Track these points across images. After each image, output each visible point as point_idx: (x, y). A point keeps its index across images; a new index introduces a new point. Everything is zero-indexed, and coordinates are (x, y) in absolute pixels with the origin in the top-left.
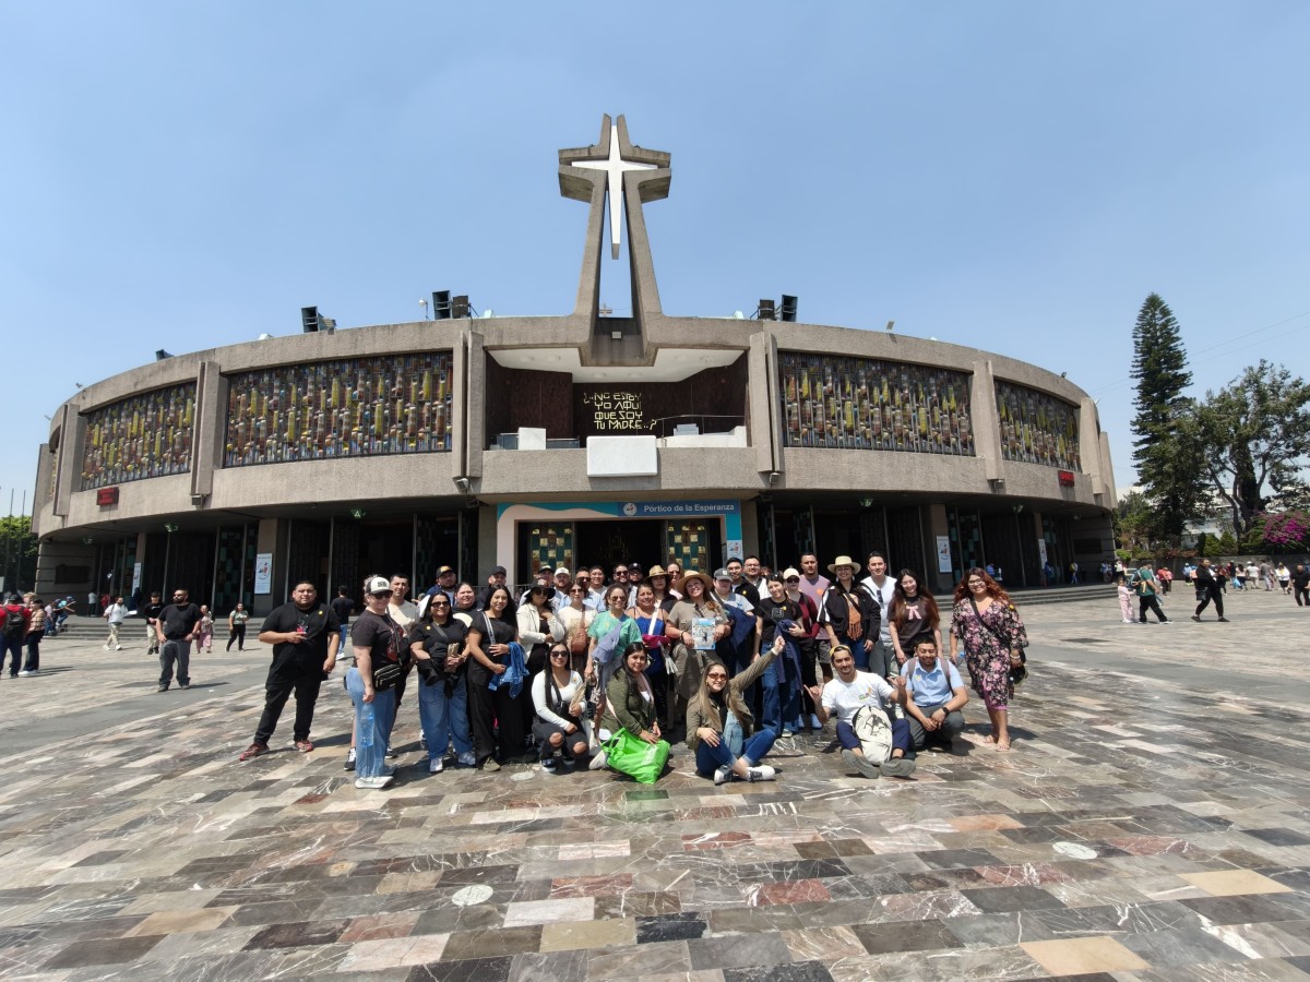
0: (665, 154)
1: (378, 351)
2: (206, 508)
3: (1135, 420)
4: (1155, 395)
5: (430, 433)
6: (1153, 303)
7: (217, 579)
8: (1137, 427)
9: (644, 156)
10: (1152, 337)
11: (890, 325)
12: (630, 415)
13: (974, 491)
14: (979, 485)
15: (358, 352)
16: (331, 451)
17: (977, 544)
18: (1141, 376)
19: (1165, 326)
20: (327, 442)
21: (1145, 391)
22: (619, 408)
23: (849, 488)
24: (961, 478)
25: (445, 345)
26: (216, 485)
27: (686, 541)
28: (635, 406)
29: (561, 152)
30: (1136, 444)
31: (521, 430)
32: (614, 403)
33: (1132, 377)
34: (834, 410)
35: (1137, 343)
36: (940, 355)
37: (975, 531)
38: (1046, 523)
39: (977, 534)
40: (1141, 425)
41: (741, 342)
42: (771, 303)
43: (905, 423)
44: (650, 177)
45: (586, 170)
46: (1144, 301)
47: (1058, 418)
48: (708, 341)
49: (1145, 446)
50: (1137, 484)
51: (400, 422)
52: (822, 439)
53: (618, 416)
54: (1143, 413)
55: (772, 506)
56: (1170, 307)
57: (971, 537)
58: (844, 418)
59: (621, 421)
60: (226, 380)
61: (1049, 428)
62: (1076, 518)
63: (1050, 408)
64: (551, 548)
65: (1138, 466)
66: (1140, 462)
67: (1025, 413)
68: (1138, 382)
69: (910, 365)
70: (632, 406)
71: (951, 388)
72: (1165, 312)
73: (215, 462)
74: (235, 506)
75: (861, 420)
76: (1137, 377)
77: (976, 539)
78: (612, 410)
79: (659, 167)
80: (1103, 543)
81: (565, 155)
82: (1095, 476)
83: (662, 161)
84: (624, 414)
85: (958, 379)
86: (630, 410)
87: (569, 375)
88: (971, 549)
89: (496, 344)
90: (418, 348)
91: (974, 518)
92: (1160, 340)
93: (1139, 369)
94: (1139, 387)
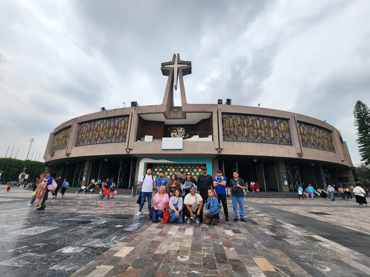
0: (190, 62)
1: (112, 116)
2: (69, 157)
3: (358, 139)
4: (364, 131)
5: (123, 137)
6: (359, 103)
7: (75, 177)
8: (359, 141)
9: (184, 63)
10: (360, 113)
11: (259, 105)
12: (181, 133)
13: (292, 157)
14: (294, 155)
15: (107, 116)
16: (98, 142)
17: (298, 176)
18: (358, 125)
19: (364, 109)
20: (98, 140)
21: (360, 130)
22: (178, 131)
23: (246, 155)
24: (287, 153)
25: (128, 114)
26: (72, 151)
27: (198, 171)
28: (183, 131)
29: (162, 64)
30: (359, 147)
31: (146, 136)
32: (177, 130)
33: (355, 126)
34: (241, 130)
35: (355, 115)
36: (277, 114)
37: (297, 172)
38: (325, 170)
39: (298, 173)
40: (361, 141)
41: (210, 111)
42: (221, 100)
43: (266, 135)
44: (185, 68)
45: (168, 67)
46: (356, 103)
47: (324, 135)
48: (200, 111)
49: (363, 147)
50: (361, 160)
51: (115, 134)
52: (236, 139)
53: (178, 134)
54: (360, 137)
55: (223, 161)
56: (365, 104)
57: (295, 174)
58: (244, 133)
59: (178, 135)
60: (79, 125)
61: (321, 138)
62: (337, 169)
63: (320, 131)
64: (158, 172)
65: (361, 154)
66: (362, 153)
67: (311, 133)
68: (357, 127)
69: (267, 117)
70: (182, 131)
71: (282, 124)
72: (364, 106)
73: (73, 145)
74: (74, 157)
75: (250, 134)
76: (356, 126)
77: (297, 174)
78: (176, 132)
79: (188, 65)
80: (349, 178)
81: (163, 64)
82: (341, 154)
83: (189, 64)
84: (179, 133)
85: (285, 121)
86: (181, 132)
87: (163, 122)
88: (296, 178)
89: (140, 113)
90: (121, 115)
91: (296, 167)
92: (363, 114)
93: (357, 123)
94: (358, 129)
